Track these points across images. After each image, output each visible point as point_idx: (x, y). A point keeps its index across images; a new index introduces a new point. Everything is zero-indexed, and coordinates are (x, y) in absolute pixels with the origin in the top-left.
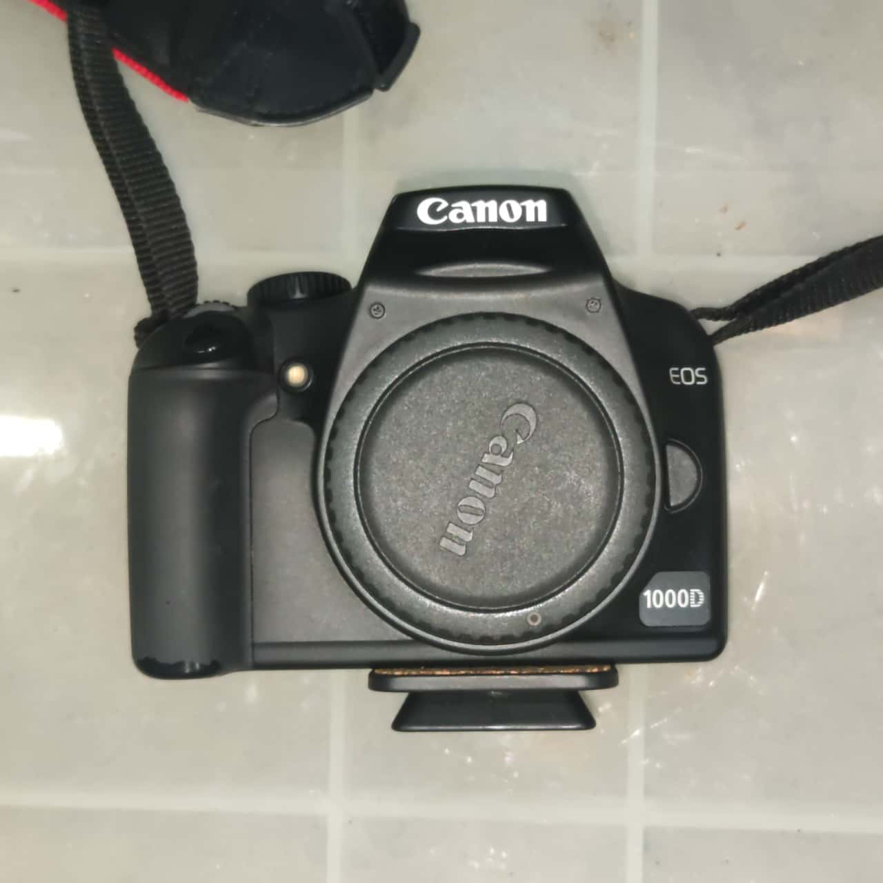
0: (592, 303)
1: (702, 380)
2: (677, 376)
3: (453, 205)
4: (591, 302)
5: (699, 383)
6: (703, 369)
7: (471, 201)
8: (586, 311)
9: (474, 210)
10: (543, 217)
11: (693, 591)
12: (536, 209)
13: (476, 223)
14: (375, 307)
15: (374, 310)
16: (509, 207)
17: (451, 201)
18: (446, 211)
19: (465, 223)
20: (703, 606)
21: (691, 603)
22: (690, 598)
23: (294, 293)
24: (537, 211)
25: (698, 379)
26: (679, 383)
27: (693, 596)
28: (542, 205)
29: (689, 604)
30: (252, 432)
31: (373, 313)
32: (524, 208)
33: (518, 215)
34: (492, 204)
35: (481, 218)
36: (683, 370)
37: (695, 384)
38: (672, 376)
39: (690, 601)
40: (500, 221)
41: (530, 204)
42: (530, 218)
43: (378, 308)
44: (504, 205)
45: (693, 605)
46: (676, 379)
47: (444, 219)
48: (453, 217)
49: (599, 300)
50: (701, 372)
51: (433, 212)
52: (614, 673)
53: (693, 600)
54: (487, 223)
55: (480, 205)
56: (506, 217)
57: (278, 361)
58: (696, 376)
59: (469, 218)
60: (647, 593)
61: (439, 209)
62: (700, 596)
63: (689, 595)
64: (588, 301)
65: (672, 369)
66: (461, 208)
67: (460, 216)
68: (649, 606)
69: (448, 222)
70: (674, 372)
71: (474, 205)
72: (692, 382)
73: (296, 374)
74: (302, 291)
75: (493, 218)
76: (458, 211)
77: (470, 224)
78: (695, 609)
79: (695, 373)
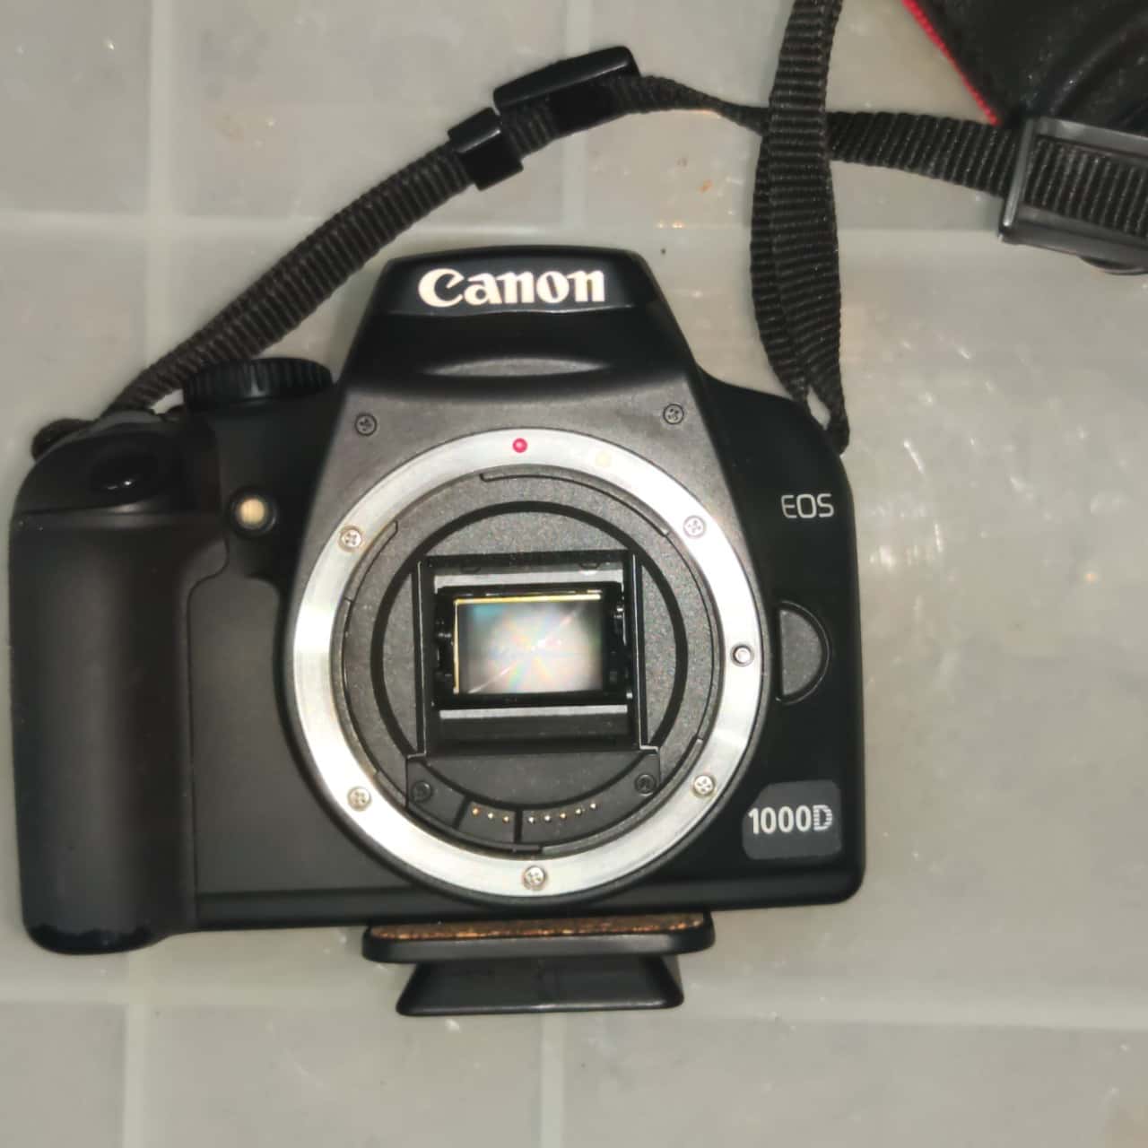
0: (672, 410)
1: (827, 510)
2: (792, 506)
3: (471, 279)
4: (670, 409)
5: (822, 515)
6: (828, 495)
7: (496, 273)
8: (662, 422)
9: (501, 286)
10: (599, 295)
11: (817, 808)
12: (589, 284)
13: (504, 305)
14: (363, 420)
15: (362, 424)
16: (550, 281)
17: (467, 274)
18: (461, 288)
19: (487, 305)
20: (831, 829)
21: (815, 824)
22: (812, 818)
23: (249, 388)
24: (591, 286)
25: (820, 510)
26: (794, 517)
27: (817, 816)
28: (598, 278)
29: (812, 826)
30: (191, 595)
31: (361, 428)
32: (572, 283)
33: (563, 291)
34: (527, 277)
35: (511, 298)
36: (800, 497)
37: (817, 516)
38: (784, 507)
39: (813, 822)
40: (538, 301)
41: (580, 277)
42: (581, 296)
43: (367, 421)
44: (543, 279)
45: (818, 828)
46: (789, 511)
47: (459, 298)
48: (470, 296)
49: (681, 408)
50: (824, 500)
51: (441, 289)
52: (708, 925)
53: (817, 820)
54: (520, 304)
55: (509, 278)
56: (546, 296)
57: (226, 491)
58: (818, 505)
59: (493, 297)
60: (754, 813)
61: (451, 285)
62: (828, 815)
63: (812, 813)
64: (665, 409)
65: (784, 497)
66: (481, 283)
67: (481, 294)
68: (756, 830)
69: (464, 303)
70: (788, 501)
71: (500, 278)
72: (813, 515)
73: (252, 511)
74: (261, 388)
75: (528, 298)
76: (477, 287)
77: (496, 306)
78: (821, 833)
79: (817, 501)
